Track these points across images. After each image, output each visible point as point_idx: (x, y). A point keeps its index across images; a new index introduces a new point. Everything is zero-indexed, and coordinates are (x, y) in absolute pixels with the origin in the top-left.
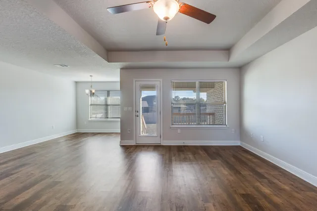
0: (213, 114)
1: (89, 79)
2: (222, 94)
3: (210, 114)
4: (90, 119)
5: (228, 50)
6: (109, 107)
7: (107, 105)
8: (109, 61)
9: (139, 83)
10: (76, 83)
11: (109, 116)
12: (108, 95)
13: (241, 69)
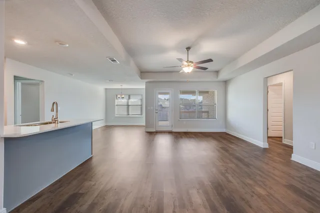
0: (208, 112)
1: (120, 87)
2: (214, 99)
3: (205, 112)
4: (116, 116)
5: (217, 72)
6: (130, 107)
7: (128, 106)
8: (141, 78)
9: (158, 91)
10: (106, 89)
11: (130, 113)
12: (129, 98)
13: (226, 83)
